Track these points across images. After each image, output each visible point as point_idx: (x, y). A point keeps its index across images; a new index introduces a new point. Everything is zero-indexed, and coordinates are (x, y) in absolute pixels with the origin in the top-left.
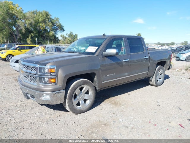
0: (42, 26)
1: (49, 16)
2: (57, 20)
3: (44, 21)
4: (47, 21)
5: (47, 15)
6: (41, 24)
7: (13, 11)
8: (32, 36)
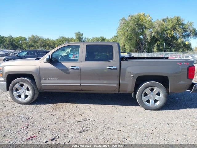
0: (170, 33)
1: (180, 21)
2: (191, 24)
3: (174, 28)
4: (177, 27)
5: (178, 20)
6: (169, 31)
7: (142, 22)
8: (158, 44)
